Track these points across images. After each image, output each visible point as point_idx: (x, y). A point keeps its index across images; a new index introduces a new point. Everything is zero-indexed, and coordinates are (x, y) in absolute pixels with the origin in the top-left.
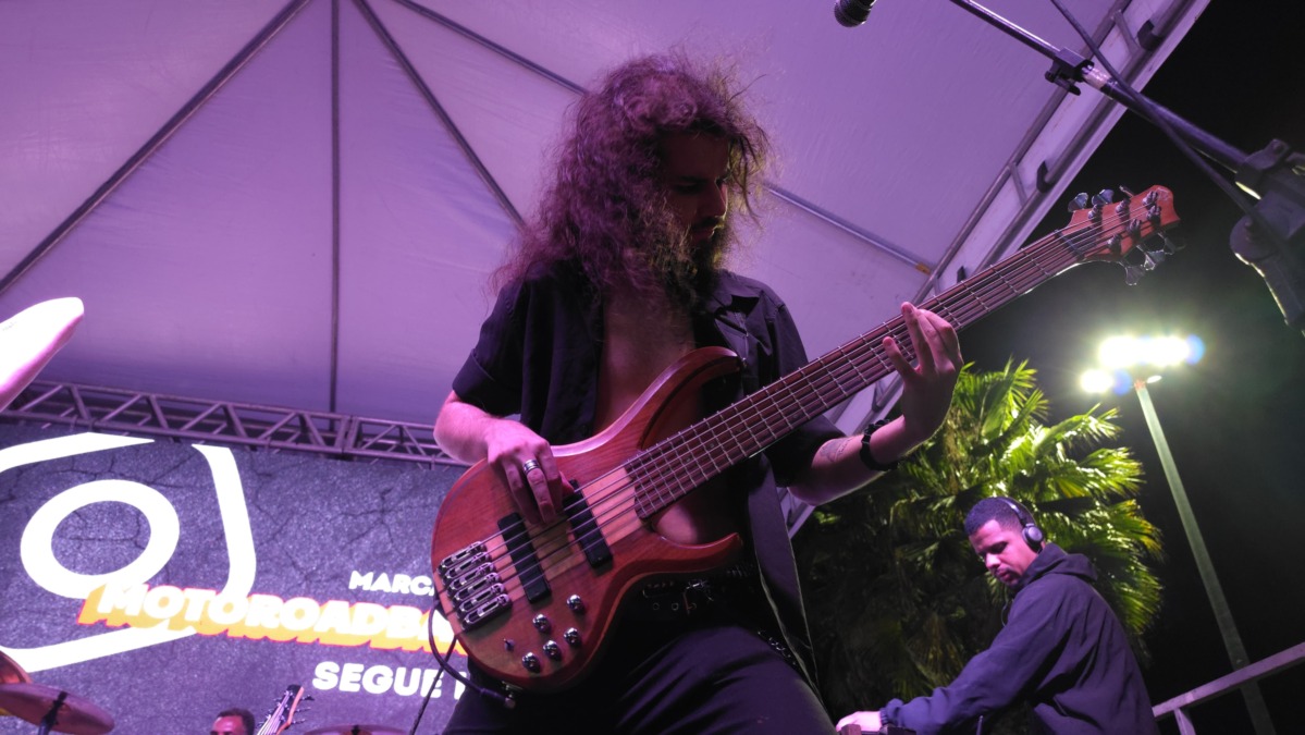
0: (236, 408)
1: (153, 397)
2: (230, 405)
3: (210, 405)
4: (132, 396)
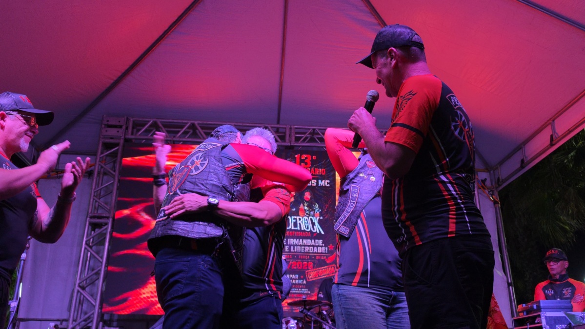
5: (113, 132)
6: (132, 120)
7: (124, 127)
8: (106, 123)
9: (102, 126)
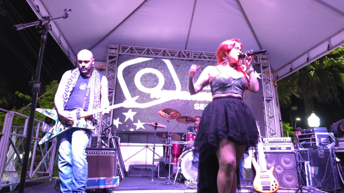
1: (150, 48)
2: (166, 49)
4: (146, 48)
5: (113, 51)
6: (121, 46)
7: (118, 49)
8: (110, 47)
9: (108, 48)
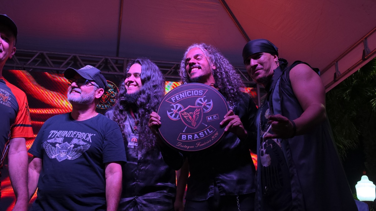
0: (80, 57)
1: (45, 53)
2: (77, 55)
3: (70, 56)
4: (37, 53)
